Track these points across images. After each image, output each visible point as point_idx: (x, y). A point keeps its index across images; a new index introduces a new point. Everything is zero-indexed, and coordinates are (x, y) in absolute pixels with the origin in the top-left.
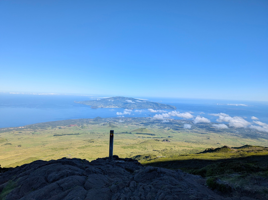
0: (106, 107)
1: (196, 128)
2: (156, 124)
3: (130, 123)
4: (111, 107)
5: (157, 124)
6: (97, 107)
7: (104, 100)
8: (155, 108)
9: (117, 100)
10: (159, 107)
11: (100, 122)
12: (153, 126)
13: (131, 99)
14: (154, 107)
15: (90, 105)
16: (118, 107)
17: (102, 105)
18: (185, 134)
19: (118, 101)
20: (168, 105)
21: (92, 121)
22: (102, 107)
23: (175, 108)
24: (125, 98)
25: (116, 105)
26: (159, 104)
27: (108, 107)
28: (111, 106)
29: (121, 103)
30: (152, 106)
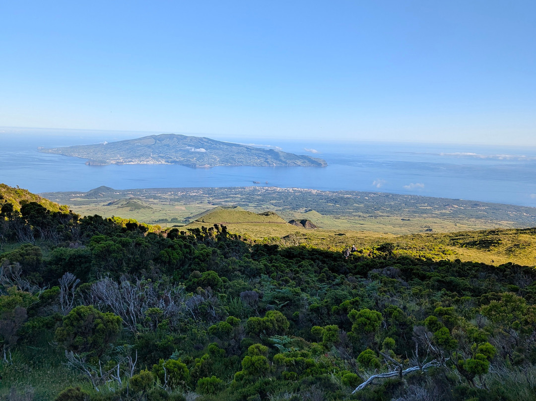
0: (131, 161)
1: (383, 209)
2: (272, 202)
3: (196, 200)
4: (145, 163)
5: (275, 202)
6: (105, 162)
7: (126, 142)
8: (270, 164)
9: (164, 142)
10: (280, 160)
11: (105, 199)
12: (263, 207)
13: (204, 140)
14: (268, 162)
15: (84, 157)
16: (166, 162)
17: (121, 156)
18: (356, 222)
19: (168, 146)
20: (303, 157)
21: (81, 197)
22: (118, 162)
23: (322, 163)
24: (187, 137)
25: (161, 156)
26: (281, 154)
27: (136, 162)
28: (147, 158)
29: (176, 152)
30: (263, 160)
